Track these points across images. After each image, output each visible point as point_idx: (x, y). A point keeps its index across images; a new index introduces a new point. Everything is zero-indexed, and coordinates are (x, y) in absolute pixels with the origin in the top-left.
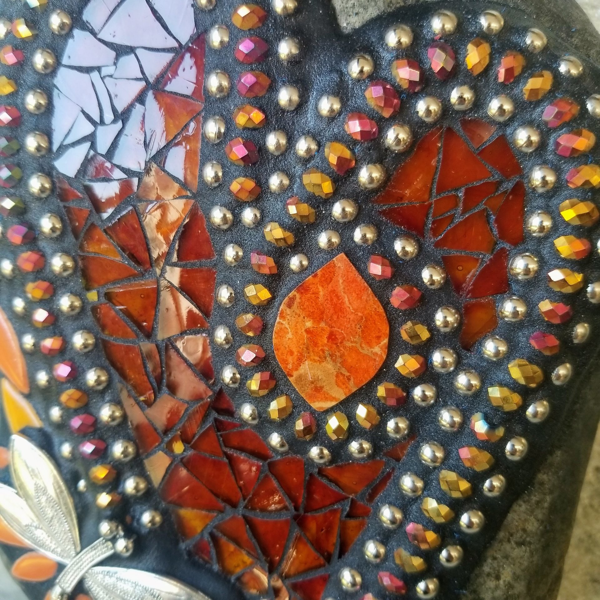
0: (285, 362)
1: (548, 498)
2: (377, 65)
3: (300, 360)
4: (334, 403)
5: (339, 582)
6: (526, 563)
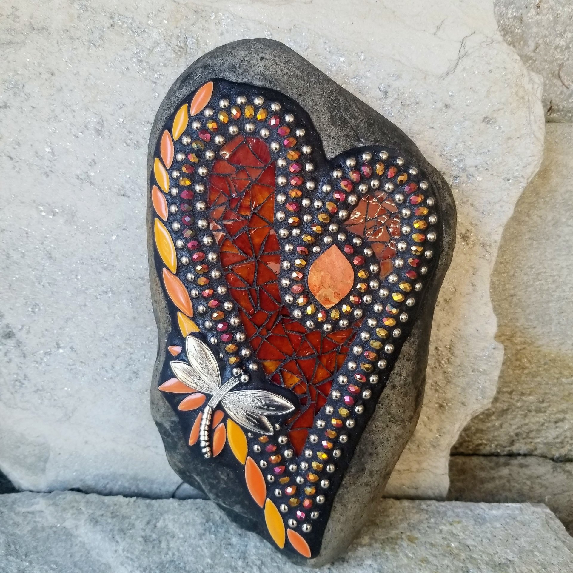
0: (313, 290)
1: (417, 341)
2: (344, 173)
3: (319, 289)
4: (334, 305)
5: (338, 382)
6: (411, 369)
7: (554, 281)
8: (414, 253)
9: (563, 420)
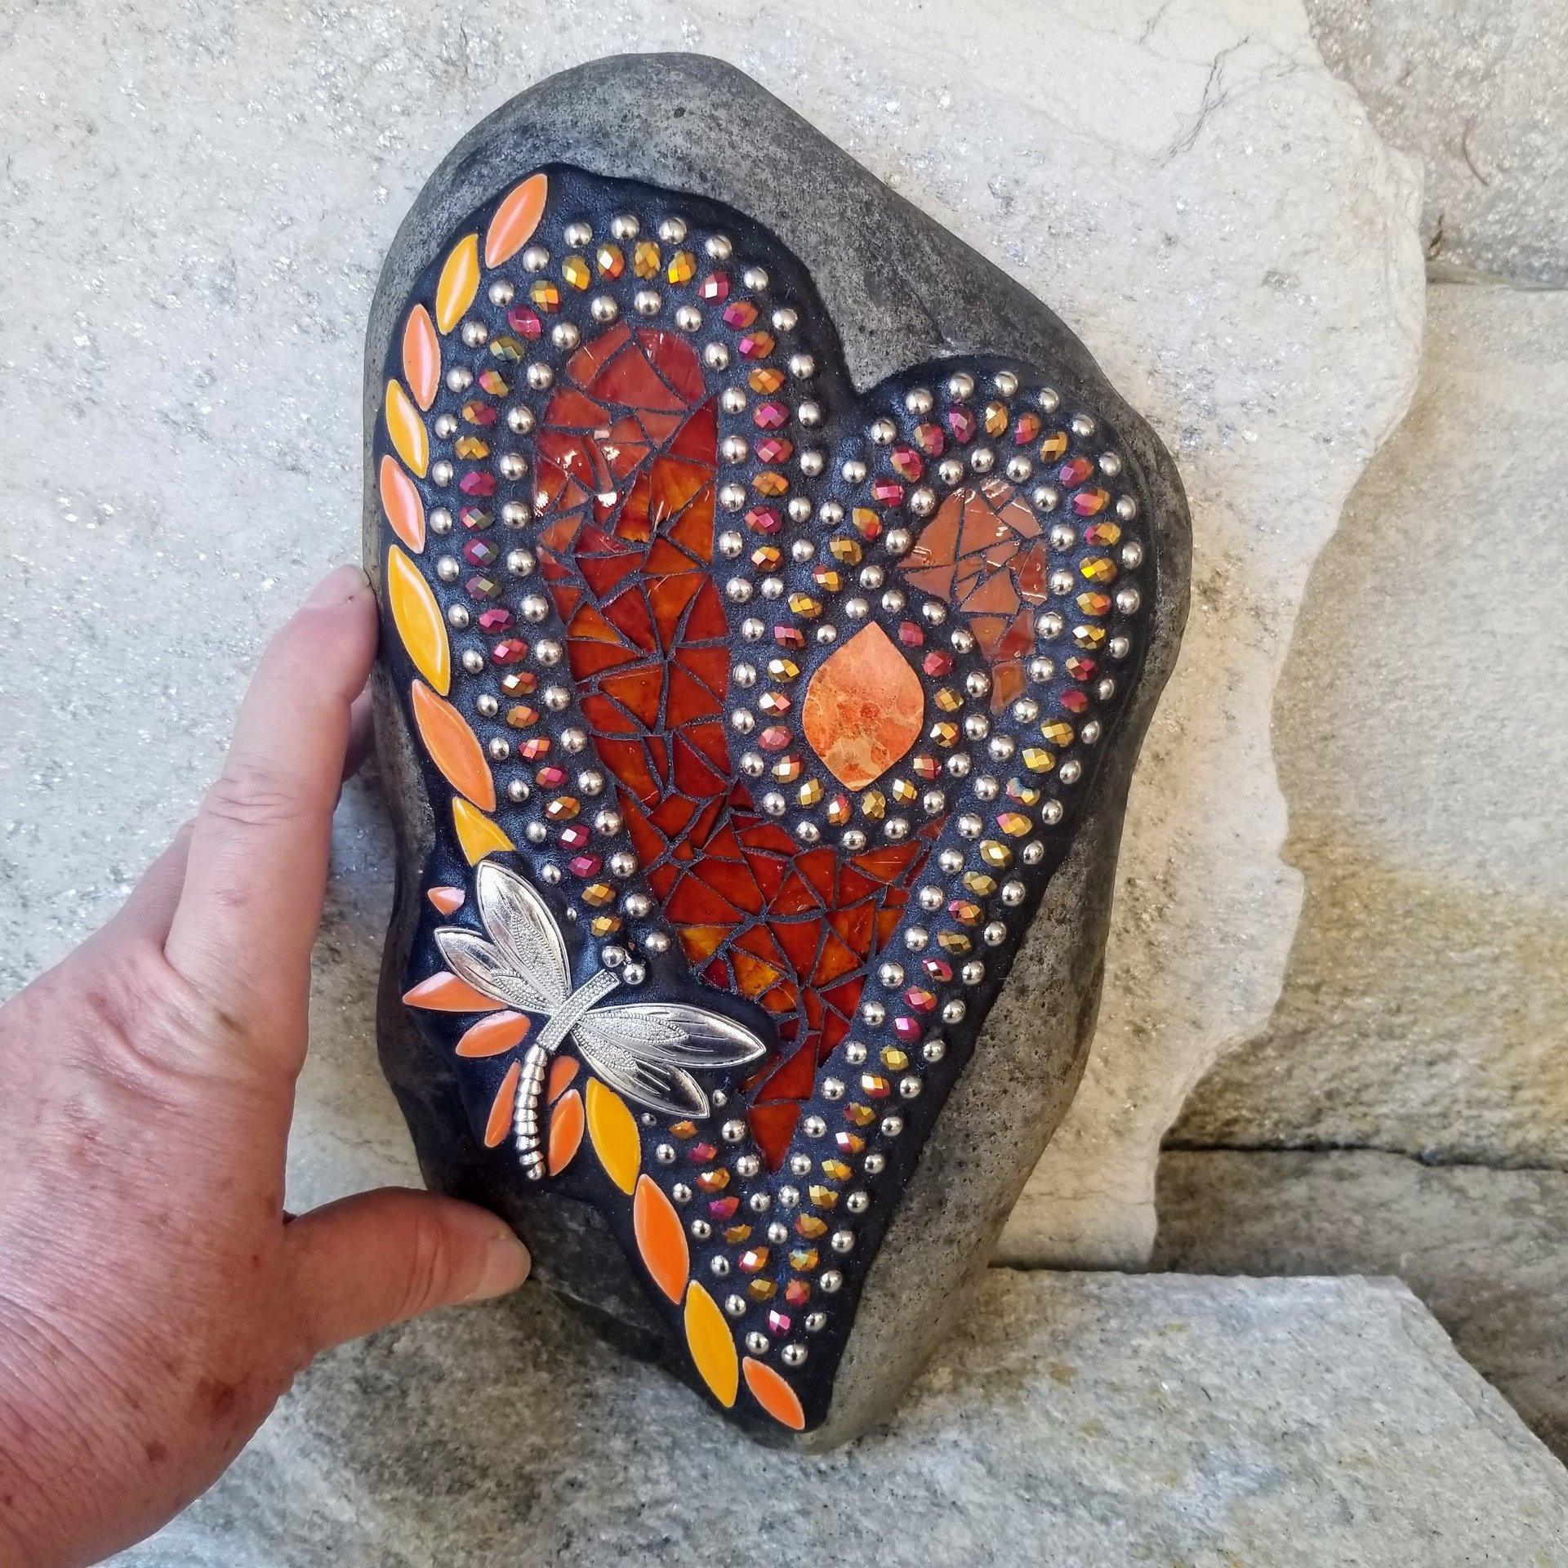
0: (817, 741)
1: (1085, 870)
2: (899, 431)
3: (833, 738)
4: (870, 781)
5: (879, 979)
6: (1068, 944)
7: (1436, 701)
8: (1082, 645)
9: (1447, 1058)
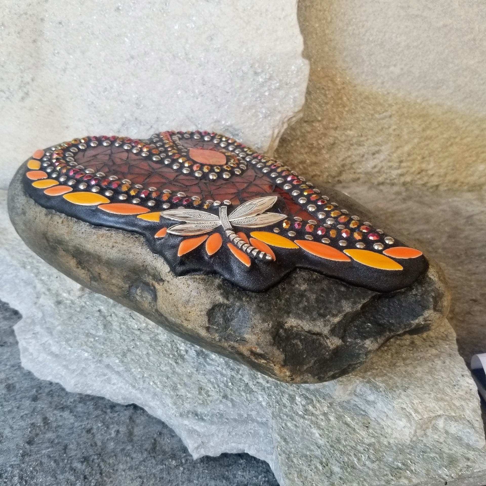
7: (363, 26)
9: (378, 152)
